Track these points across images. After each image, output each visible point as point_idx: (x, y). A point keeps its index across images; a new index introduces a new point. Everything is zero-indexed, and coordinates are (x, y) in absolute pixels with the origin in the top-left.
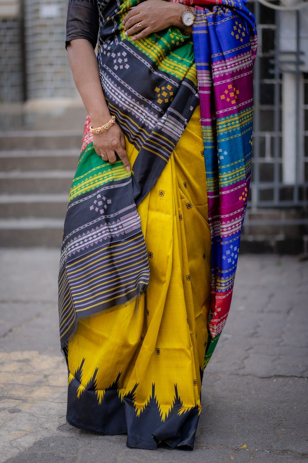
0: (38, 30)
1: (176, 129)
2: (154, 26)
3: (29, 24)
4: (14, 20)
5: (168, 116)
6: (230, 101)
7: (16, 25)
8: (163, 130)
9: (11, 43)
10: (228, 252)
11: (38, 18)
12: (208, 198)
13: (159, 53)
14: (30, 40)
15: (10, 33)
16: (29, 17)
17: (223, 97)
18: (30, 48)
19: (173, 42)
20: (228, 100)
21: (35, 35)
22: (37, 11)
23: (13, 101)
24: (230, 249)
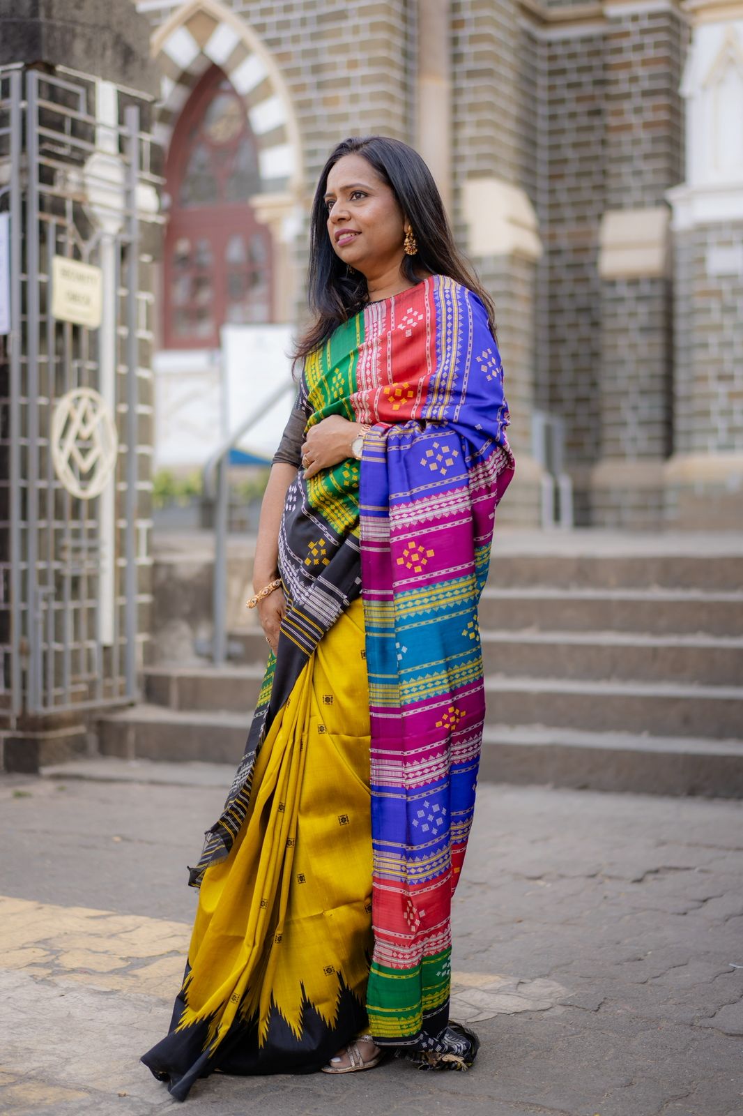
0: (699, 303)
1: (327, 609)
2: (320, 461)
3: (681, 290)
4: (653, 281)
5: (314, 587)
6: (412, 568)
7: (658, 291)
8: (306, 607)
9: (644, 330)
10: (421, 814)
11: (704, 276)
12: (371, 717)
13: (322, 496)
14: (681, 325)
15: (642, 309)
16: (682, 274)
17: (400, 561)
18: (681, 340)
19: (346, 483)
20: (409, 565)
21: (692, 313)
22: (702, 261)
23: (643, 456)
24: (424, 808)
